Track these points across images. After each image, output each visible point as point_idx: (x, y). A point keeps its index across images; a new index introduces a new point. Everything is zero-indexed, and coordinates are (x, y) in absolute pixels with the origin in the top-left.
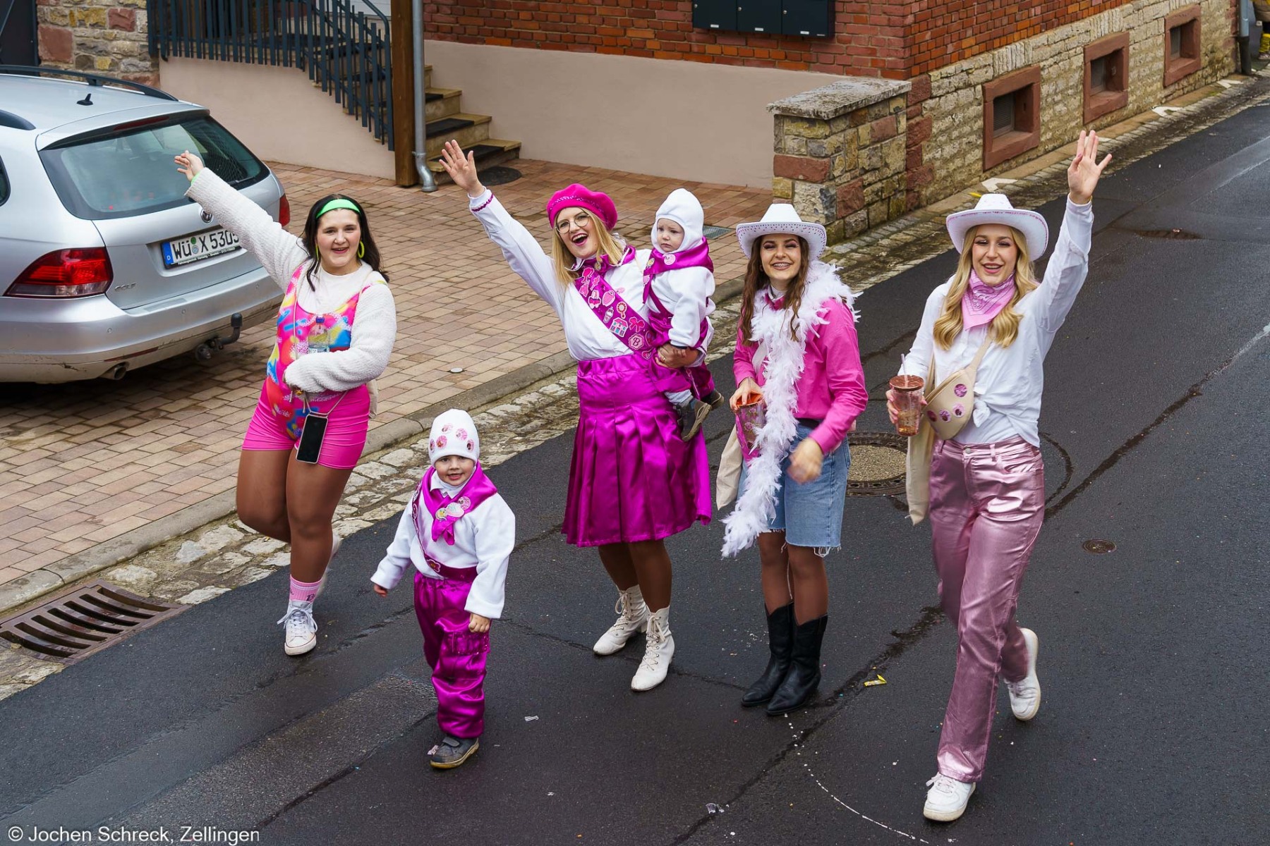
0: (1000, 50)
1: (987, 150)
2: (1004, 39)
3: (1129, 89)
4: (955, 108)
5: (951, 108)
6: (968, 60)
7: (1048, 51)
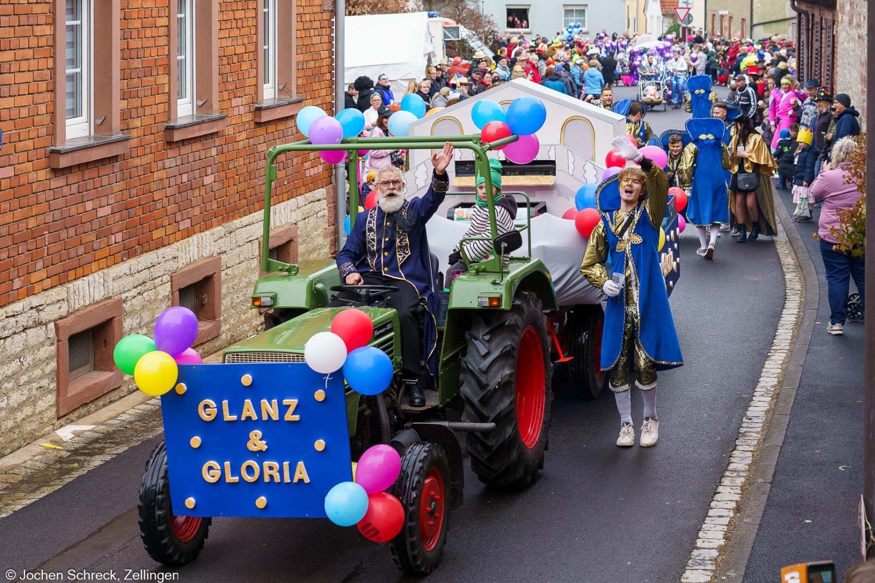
0: (76, 283)
1: (62, 394)
2: (80, 271)
3: (222, 318)
4: (23, 350)
5: (18, 350)
6: (39, 295)
7: (130, 281)
